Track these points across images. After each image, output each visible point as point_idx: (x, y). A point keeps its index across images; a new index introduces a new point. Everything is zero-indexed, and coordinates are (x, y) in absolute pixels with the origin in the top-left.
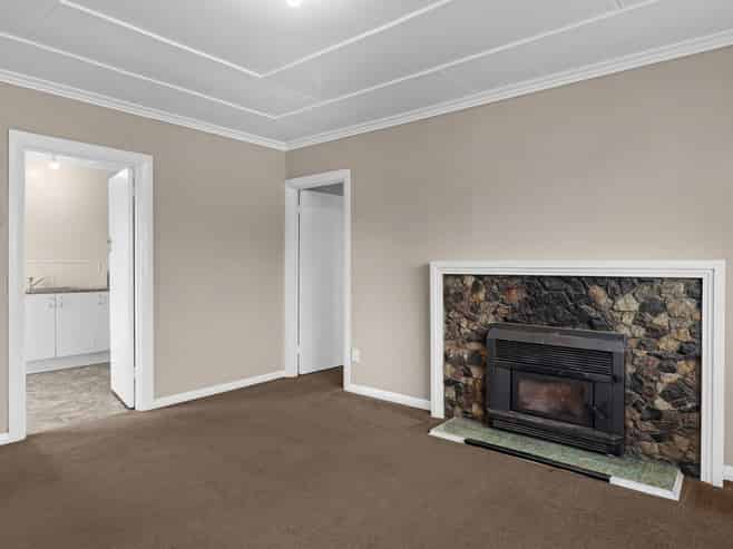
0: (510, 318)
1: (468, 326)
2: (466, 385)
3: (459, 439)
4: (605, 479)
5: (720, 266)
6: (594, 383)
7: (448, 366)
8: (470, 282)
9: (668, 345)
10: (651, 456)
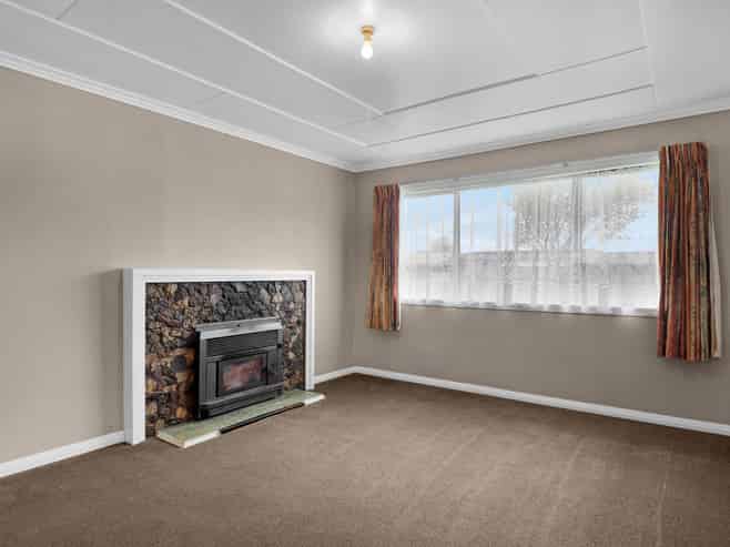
0: (210, 318)
1: (170, 334)
2: (169, 394)
3: (214, 434)
4: (303, 404)
5: (313, 273)
6: (267, 352)
7: (150, 381)
8: (173, 289)
9: (294, 319)
10: (286, 389)
